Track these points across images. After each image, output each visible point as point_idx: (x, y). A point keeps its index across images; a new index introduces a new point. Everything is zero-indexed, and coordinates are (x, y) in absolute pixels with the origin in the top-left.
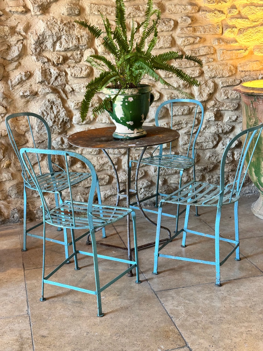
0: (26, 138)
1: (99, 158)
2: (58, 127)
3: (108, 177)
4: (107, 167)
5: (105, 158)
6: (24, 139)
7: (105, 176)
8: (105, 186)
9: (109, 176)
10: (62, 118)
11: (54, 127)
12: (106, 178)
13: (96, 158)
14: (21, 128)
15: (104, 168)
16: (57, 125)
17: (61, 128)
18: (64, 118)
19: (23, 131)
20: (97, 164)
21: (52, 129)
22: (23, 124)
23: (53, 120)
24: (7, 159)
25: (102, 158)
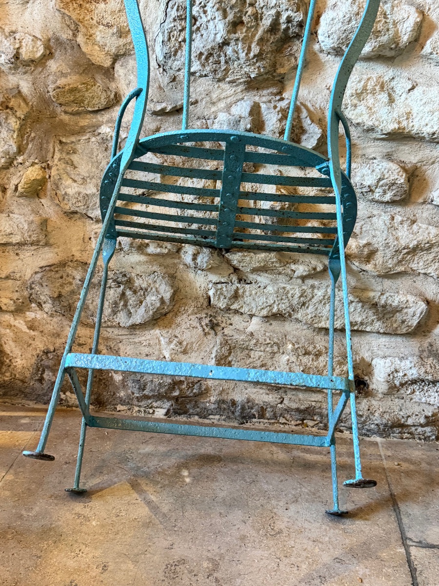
0: (113, 86)
1: (398, 218)
2: (249, 49)
3: (423, 306)
4: (427, 266)
5: (424, 226)
6: (107, 89)
7: (411, 299)
8: (399, 339)
9: (428, 302)
10: (273, 12)
11: (229, 50)
12: (410, 311)
13: (386, 218)
14: (98, 38)
15: (414, 266)
16: (247, 41)
17: (259, 56)
18: (278, 14)
19: (107, 54)
20: (387, 246)
21: (222, 59)
22: (109, 19)
23: (230, 17)
24: (31, 161)
25: (413, 222)
